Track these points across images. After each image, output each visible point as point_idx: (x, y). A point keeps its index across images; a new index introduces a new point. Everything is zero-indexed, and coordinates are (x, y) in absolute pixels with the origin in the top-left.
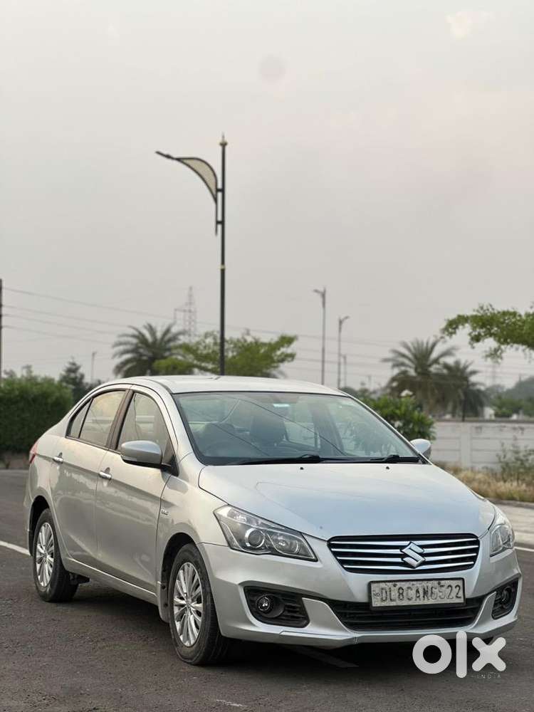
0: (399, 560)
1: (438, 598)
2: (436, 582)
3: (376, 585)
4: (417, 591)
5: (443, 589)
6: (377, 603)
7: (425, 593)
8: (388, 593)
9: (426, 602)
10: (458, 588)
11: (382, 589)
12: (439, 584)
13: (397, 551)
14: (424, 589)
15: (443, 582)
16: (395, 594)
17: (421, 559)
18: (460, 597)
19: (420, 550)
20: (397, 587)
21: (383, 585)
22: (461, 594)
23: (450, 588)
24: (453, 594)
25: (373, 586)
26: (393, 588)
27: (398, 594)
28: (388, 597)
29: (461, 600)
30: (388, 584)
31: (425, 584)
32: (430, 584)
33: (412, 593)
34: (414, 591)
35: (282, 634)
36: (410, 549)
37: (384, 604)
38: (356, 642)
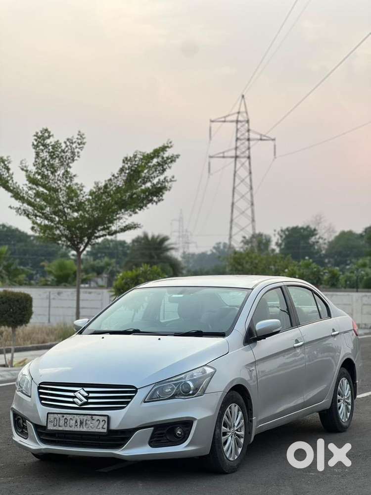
0: (71, 400)
1: (90, 428)
2: (89, 417)
3: (52, 415)
4: (76, 422)
5: (94, 422)
6: (50, 427)
7: (81, 423)
8: (58, 421)
9: (81, 429)
10: (104, 422)
11: (55, 418)
12: (92, 418)
13: (72, 394)
14: (81, 421)
15: (94, 417)
16: (62, 422)
17: (85, 400)
18: (104, 428)
19: (86, 394)
20: (64, 418)
21: (56, 416)
22: (106, 426)
23: (98, 422)
24: (100, 426)
25: (49, 415)
26: (61, 418)
27: (64, 422)
28: (58, 424)
29: (105, 431)
30: (59, 415)
31: (82, 417)
32: (85, 418)
33: (73, 423)
34: (74, 422)
36: (79, 393)
37: (55, 428)
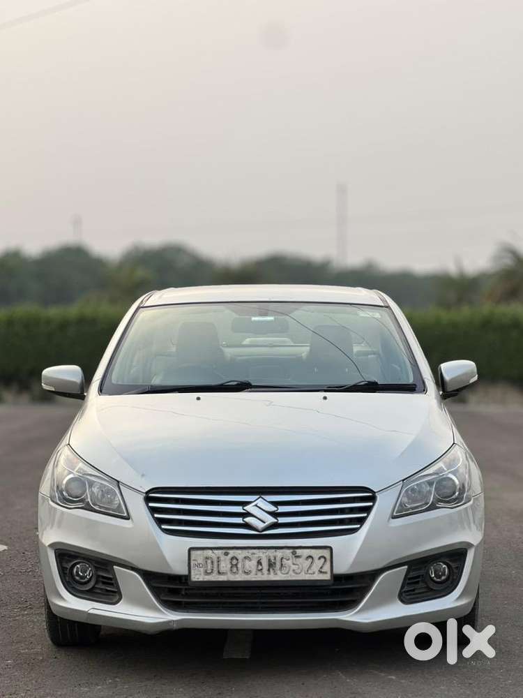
0: (239, 520)
1: (291, 572)
2: (289, 552)
3: (199, 552)
4: (259, 563)
5: (301, 560)
6: (198, 576)
7: (271, 565)
8: (216, 564)
9: (273, 577)
10: (323, 560)
11: (207, 558)
12: (294, 553)
13: (238, 509)
14: (269, 560)
15: (299, 552)
16: (225, 565)
17: (271, 520)
18: (326, 573)
19: (272, 508)
20: (230, 556)
21: (209, 553)
22: (327, 568)
23: (310, 560)
24: (315, 568)
25: (193, 553)
26: (222, 558)
27: (229, 566)
28: (215, 569)
29: (327, 577)
30: (216, 551)
31: (271, 553)
32: (279, 554)
33: (251, 565)
34: (254, 562)
35: (91, 611)
36: (256, 505)
37: (207, 578)
38: (175, 626)
